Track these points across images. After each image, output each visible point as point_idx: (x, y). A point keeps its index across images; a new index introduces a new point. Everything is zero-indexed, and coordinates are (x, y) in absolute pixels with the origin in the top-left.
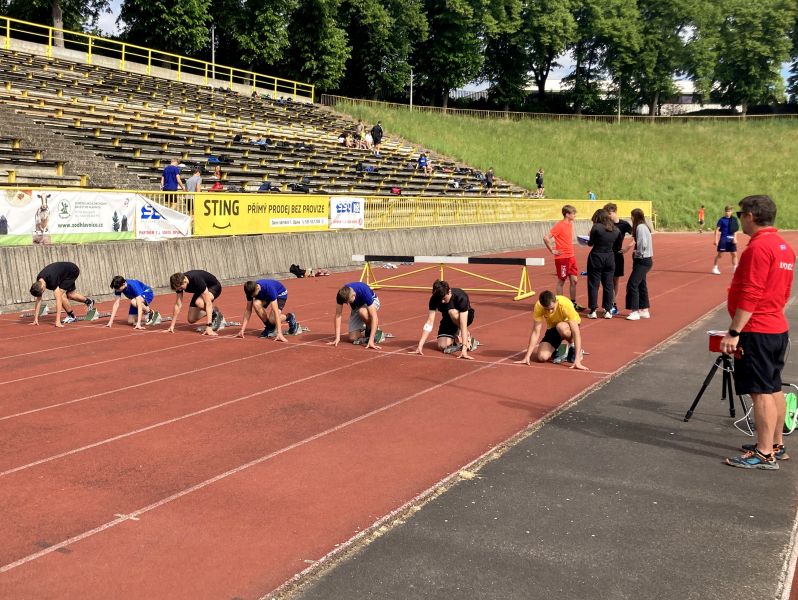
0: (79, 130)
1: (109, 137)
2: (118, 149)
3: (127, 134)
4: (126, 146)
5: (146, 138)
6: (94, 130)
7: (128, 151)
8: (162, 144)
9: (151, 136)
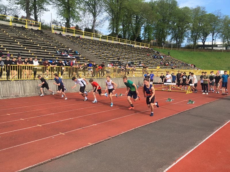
0: (97, 55)
1: (103, 56)
2: (105, 59)
3: (107, 55)
4: (107, 58)
5: (111, 56)
6: (100, 55)
7: (107, 59)
8: (114, 58)
9: (112, 56)
